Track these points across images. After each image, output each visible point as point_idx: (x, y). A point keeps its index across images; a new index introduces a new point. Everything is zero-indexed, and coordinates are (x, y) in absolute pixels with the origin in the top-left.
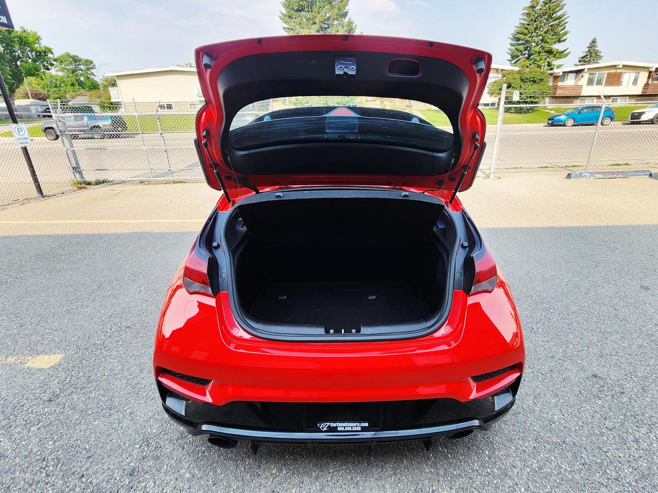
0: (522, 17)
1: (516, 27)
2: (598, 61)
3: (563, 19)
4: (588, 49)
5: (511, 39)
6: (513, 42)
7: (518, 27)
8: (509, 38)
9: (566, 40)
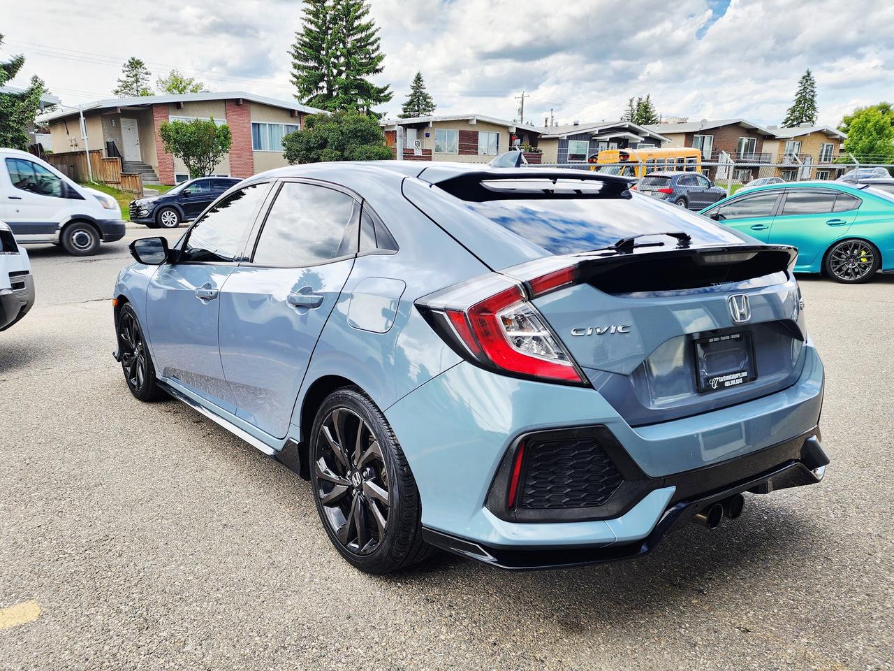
0: (304, 15)
2: (431, 113)
4: (412, 92)
5: (293, 55)
6: (296, 61)
9: (382, 69)
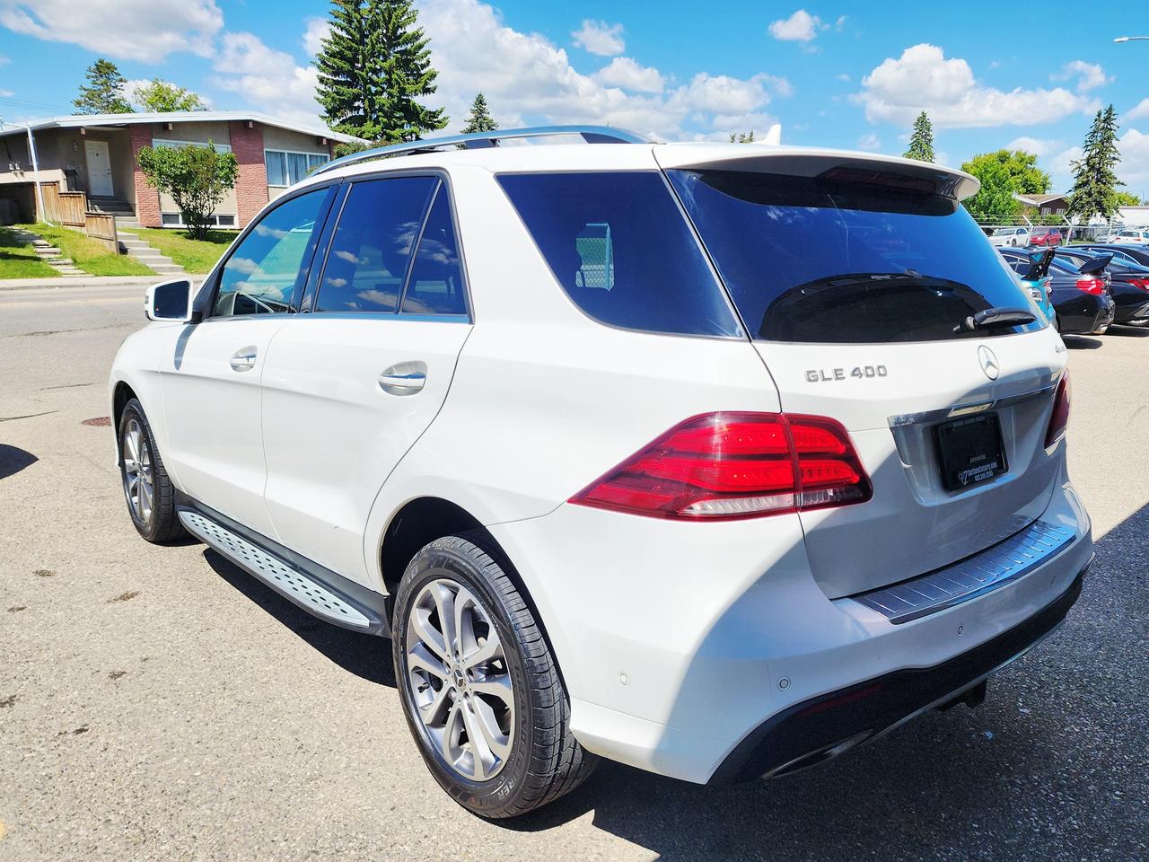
1: (325, 41)
3: (421, 40)
4: (473, 116)
6: (325, 75)
7: (330, 43)
8: (314, 63)
9: (435, 89)
